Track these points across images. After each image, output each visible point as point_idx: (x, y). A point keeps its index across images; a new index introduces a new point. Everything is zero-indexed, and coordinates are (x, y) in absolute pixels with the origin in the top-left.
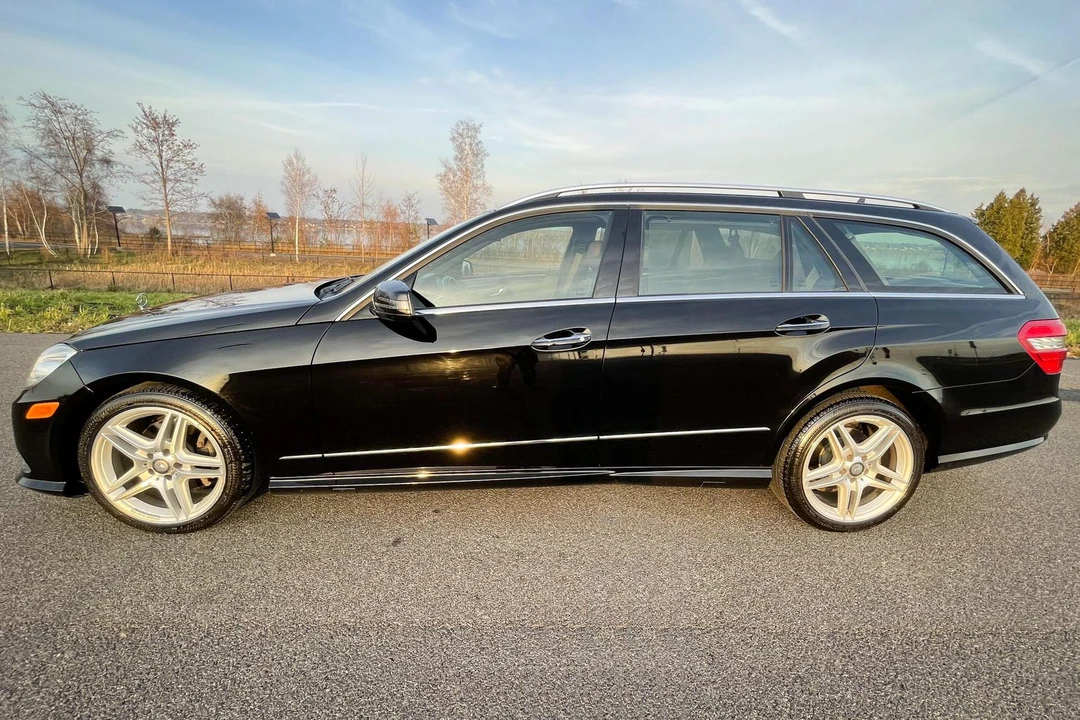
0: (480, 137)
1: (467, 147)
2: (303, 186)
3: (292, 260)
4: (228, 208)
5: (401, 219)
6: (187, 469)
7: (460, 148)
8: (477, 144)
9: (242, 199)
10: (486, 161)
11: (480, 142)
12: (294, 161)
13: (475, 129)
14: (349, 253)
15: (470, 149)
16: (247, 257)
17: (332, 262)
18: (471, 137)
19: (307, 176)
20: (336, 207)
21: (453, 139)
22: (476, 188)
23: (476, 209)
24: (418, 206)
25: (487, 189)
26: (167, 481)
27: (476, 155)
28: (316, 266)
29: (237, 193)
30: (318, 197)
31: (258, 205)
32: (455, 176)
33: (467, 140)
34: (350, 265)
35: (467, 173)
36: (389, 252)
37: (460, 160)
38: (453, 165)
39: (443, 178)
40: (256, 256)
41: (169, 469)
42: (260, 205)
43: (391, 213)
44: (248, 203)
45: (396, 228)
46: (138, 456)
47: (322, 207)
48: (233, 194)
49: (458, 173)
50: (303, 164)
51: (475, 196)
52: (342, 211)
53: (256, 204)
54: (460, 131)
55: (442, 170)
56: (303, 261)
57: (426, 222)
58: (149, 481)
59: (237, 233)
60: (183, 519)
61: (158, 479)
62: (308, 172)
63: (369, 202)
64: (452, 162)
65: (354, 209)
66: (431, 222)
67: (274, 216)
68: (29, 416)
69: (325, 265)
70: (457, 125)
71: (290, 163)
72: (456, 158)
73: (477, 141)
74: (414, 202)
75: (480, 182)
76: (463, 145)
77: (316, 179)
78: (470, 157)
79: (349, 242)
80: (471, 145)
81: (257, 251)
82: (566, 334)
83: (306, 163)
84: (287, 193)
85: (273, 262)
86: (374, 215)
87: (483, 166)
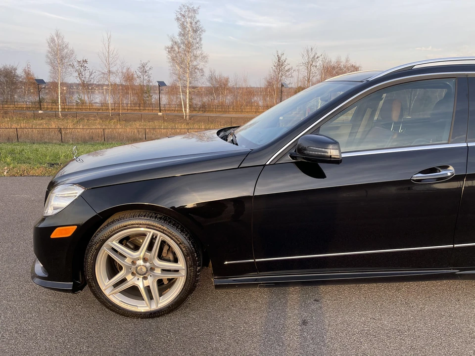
0: (198, 17)
1: (188, 25)
2: (62, 58)
3: (56, 116)
4: (5, 76)
5: (137, 82)
6: (158, 272)
7: (183, 27)
8: (196, 23)
9: (15, 69)
10: (203, 36)
11: (198, 21)
12: (56, 38)
13: (194, 11)
14: (99, 109)
15: (191, 27)
16: (21, 113)
17: (87, 116)
18: (191, 17)
19: (66, 50)
20: (87, 74)
21: (178, 19)
22: (196, 57)
23: (196, 73)
24: (150, 72)
25: (204, 57)
26: (144, 281)
27: (195, 31)
28: (75, 120)
29: (12, 65)
30: (73, 66)
31: (28, 74)
32: (179, 48)
33: (188, 20)
34: (101, 118)
35: (189, 46)
36: (129, 108)
37: (183, 35)
38: (178, 39)
39: (171, 50)
40: (28, 113)
41: (146, 272)
42: (29, 74)
43: (129, 77)
44: (20, 72)
45: (133, 89)
46: (126, 262)
47: (77, 74)
48: (8, 66)
49: (182, 46)
50: (62, 41)
51: (195, 63)
52: (92, 77)
53: (25, 72)
54: (183, 13)
55: (170, 44)
56: (65, 116)
57: (157, 84)
58: (132, 281)
59: (12, 96)
60: (154, 307)
61: (138, 279)
62: (66, 47)
63: (113, 69)
64: (178, 37)
65: (102, 76)
66: (161, 84)
67: (42, 82)
68: (53, 236)
69: (82, 119)
70: (180, 9)
71: (53, 40)
72: (180, 34)
73: (195, 21)
74: (148, 69)
75: (198, 52)
76: (185, 24)
77: (72, 52)
78: (191, 33)
79: (98, 100)
80: (191, 23)
81: (28, 108)
82: (433, 170)
83: (64, 40)
84: (51, 63)
85: (41, 117)
86: (117, 80)
87: (200, 39)
